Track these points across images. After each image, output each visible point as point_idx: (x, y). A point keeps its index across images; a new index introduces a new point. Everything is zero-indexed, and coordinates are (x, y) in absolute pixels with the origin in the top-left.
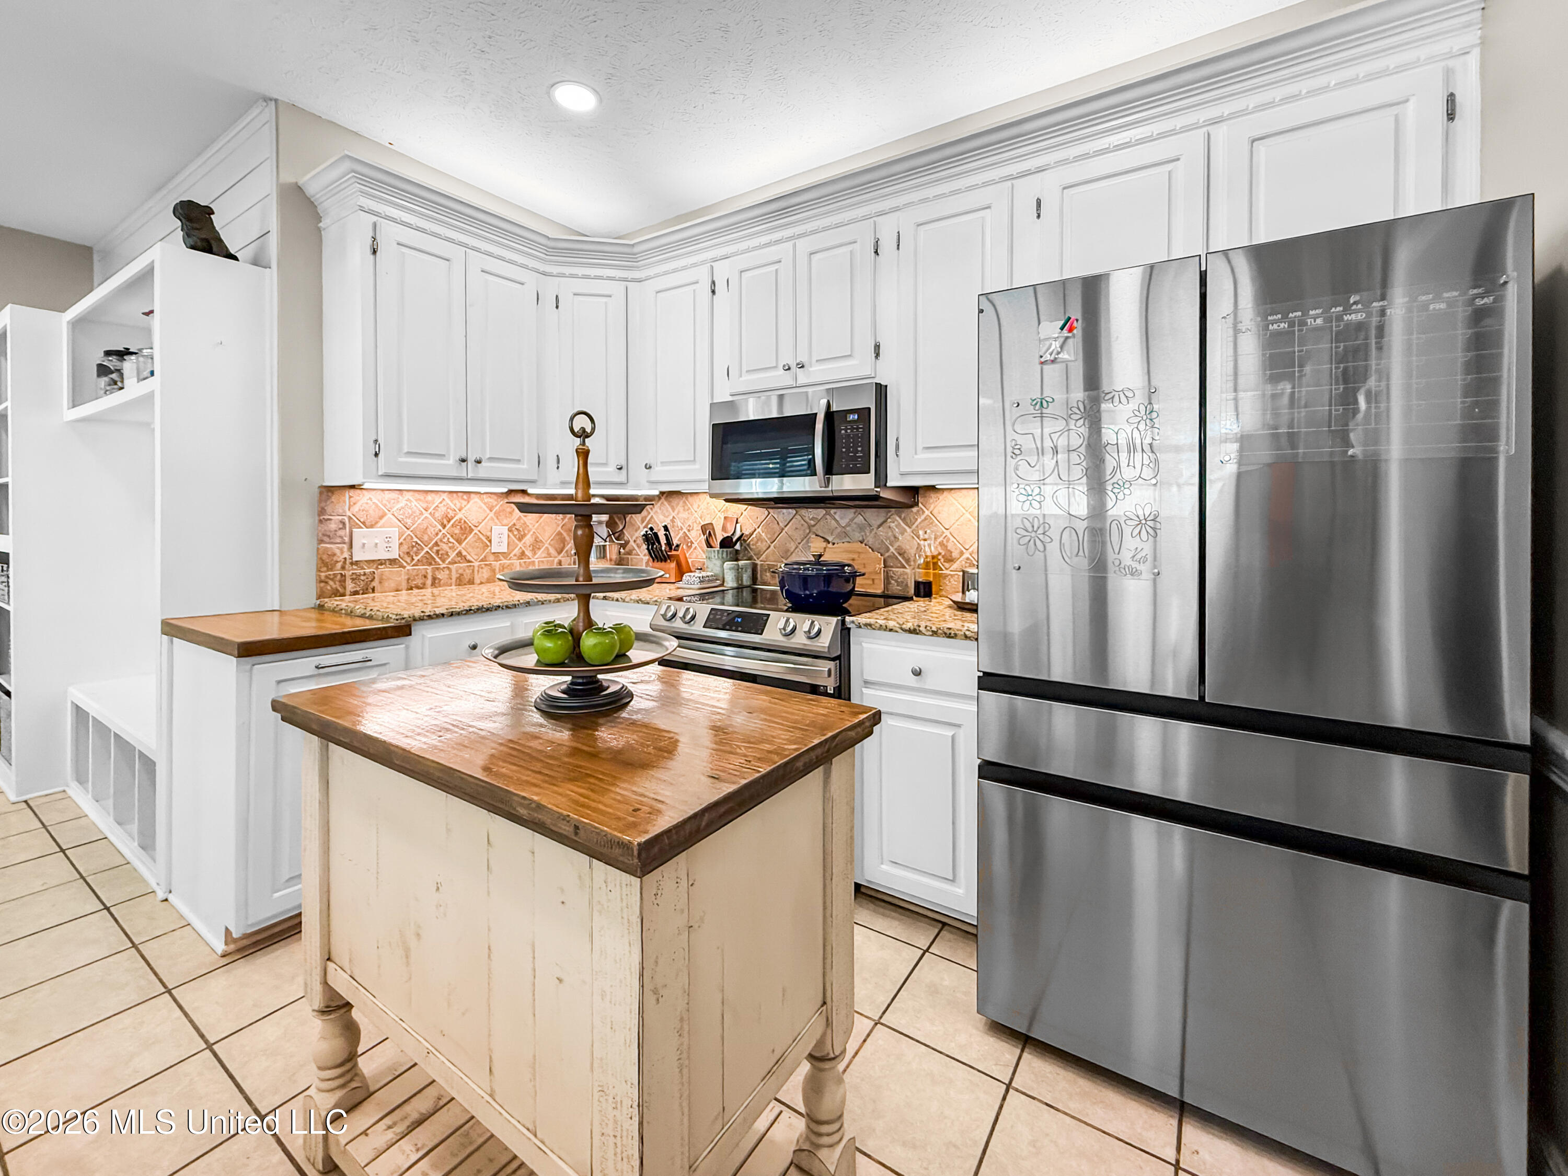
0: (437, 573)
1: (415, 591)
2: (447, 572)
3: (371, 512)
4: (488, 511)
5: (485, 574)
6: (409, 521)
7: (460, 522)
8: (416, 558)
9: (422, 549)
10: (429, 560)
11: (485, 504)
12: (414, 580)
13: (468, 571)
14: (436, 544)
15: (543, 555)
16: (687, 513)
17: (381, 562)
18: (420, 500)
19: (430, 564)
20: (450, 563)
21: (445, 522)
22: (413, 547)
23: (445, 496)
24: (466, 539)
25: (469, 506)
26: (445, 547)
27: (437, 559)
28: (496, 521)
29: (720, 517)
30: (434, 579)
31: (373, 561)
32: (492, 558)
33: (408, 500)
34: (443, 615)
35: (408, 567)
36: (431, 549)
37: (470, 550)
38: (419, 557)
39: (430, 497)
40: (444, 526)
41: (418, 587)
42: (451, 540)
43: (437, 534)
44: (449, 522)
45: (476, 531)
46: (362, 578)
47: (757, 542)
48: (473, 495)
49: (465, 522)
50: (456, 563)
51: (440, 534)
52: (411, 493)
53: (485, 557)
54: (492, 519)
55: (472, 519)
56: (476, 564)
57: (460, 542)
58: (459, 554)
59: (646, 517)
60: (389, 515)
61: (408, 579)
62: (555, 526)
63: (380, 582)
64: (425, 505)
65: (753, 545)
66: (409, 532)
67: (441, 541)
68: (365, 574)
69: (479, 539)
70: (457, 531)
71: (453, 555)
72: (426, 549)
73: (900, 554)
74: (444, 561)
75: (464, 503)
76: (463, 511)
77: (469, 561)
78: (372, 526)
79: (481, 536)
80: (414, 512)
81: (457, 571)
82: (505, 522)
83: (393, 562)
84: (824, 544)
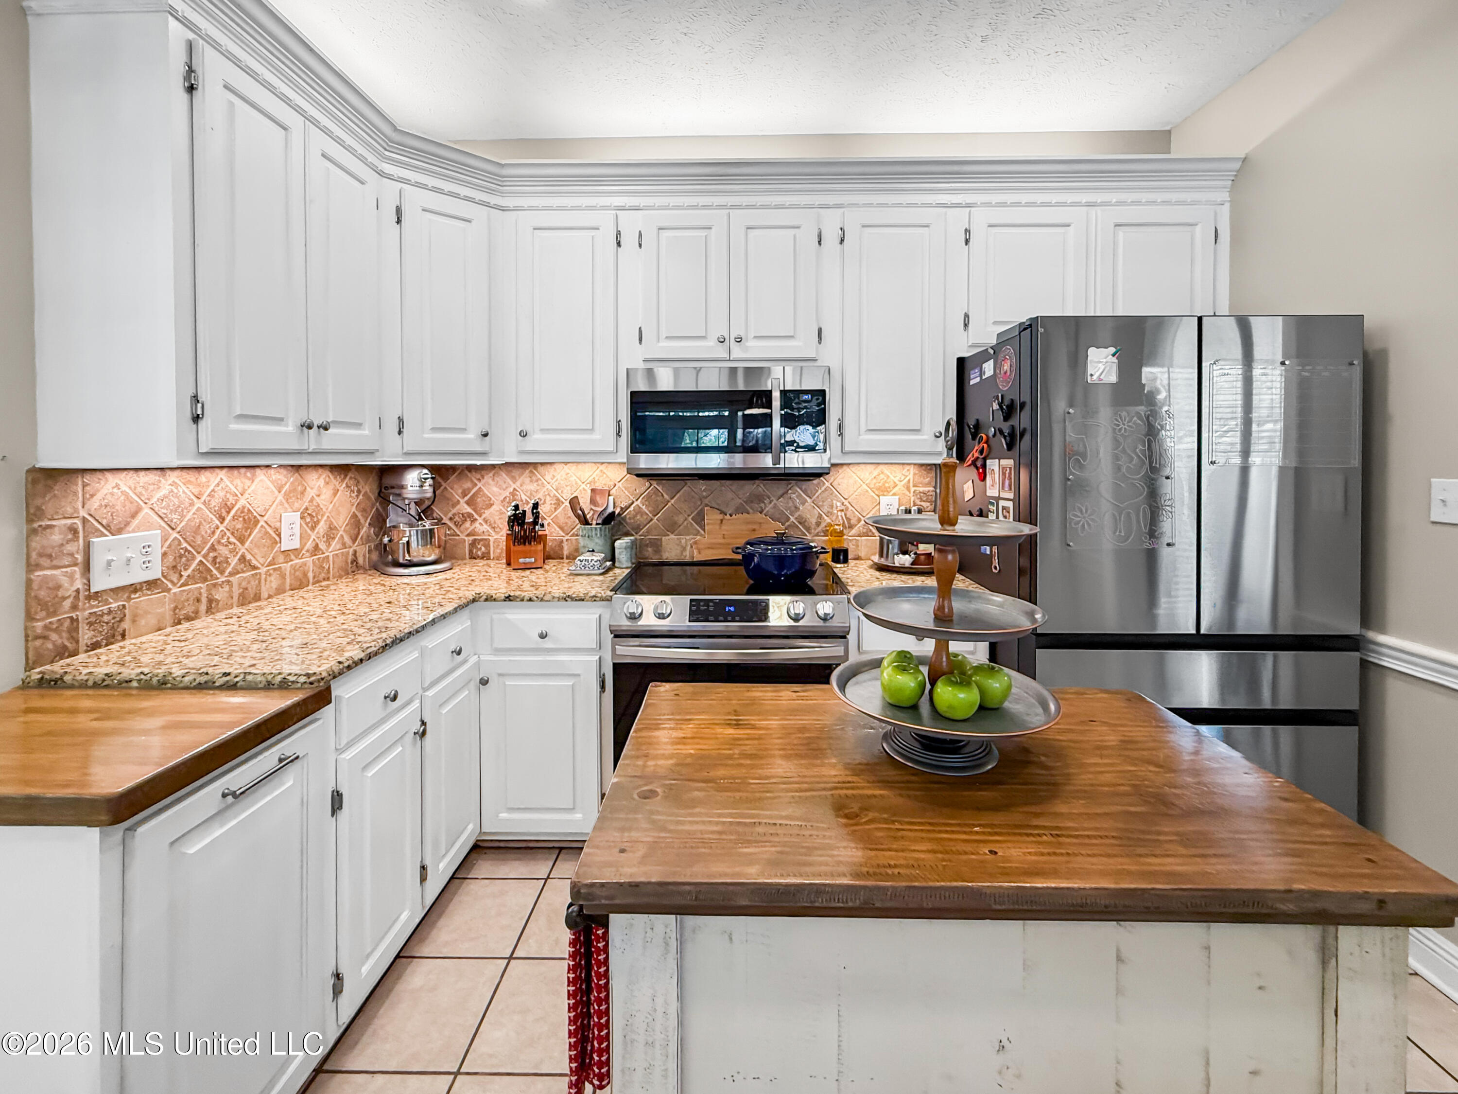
0: (213, 592)
1: (186, 625)
2: (227, 588)
3: (119, 507)
4: (276, 492)
5: (274, 582)
6: (175, 517)
7: (242, 512)
8: (185, 574)
9: (194, 558)
10: (203, 574)
11: (272, 482)
12: (183, 608)
13: (254, 583)
14: (213, 548)
15: (338, 547)
16: (535, 485)
17: (134, 588)
18: (190, 482)
19: (205, 580)
20: (231, 574)
21: (224, 514)
22: (181, 556)
23: (222, 474)
24: (250, 535)
25: (253, 487)
26: (223, 551)
27: (215, 572)
28: (286, 505)
29: (584, 489)
30: (210, 601)
31: (122, 589)
32: (281, 558)
33: (174, 484)
35: (175, 590)
36: (205, 556)
37: (256, 551)
38: (189, 571)
39: (204, 477)
40: (222, 520)
41: (189, 619)
42: (232, 540)
43: (213, 533)
44: (228, 512)
45: (262, 523)
46: (106, 618)
47: (635, 516)
48: (258, 471)
49: (249, 510)
50: (238, 573)
51: (218, 532)
52: (177, 473)
53: (273, 559)
54: (281, 503)
55: (257, 507)
56: (263, 570)
57: (242, 540)
58: (243, 559)
59: (470, 490)
60: (146, 510)
61: (176, 608)
62: (349, 505)
63: (134, 621)
64: (196, 491)
65: (630, 518)
66: (175, 535)
67: (219, 542)
68: (110, 612)
69: (267, 533)
70: (239, 526)
71: (234, 561)
72: (199, 558)
73: (800, 523)
74: (222, 572)
75: (248, 483)
76: (246, 495)
77: (255, 568)
78: (120, 531)
79: (269, 529)
80: (181, 503)
81: (240, 584)
82: (296, 505)
83: (152, 584)
84: (721, 516)
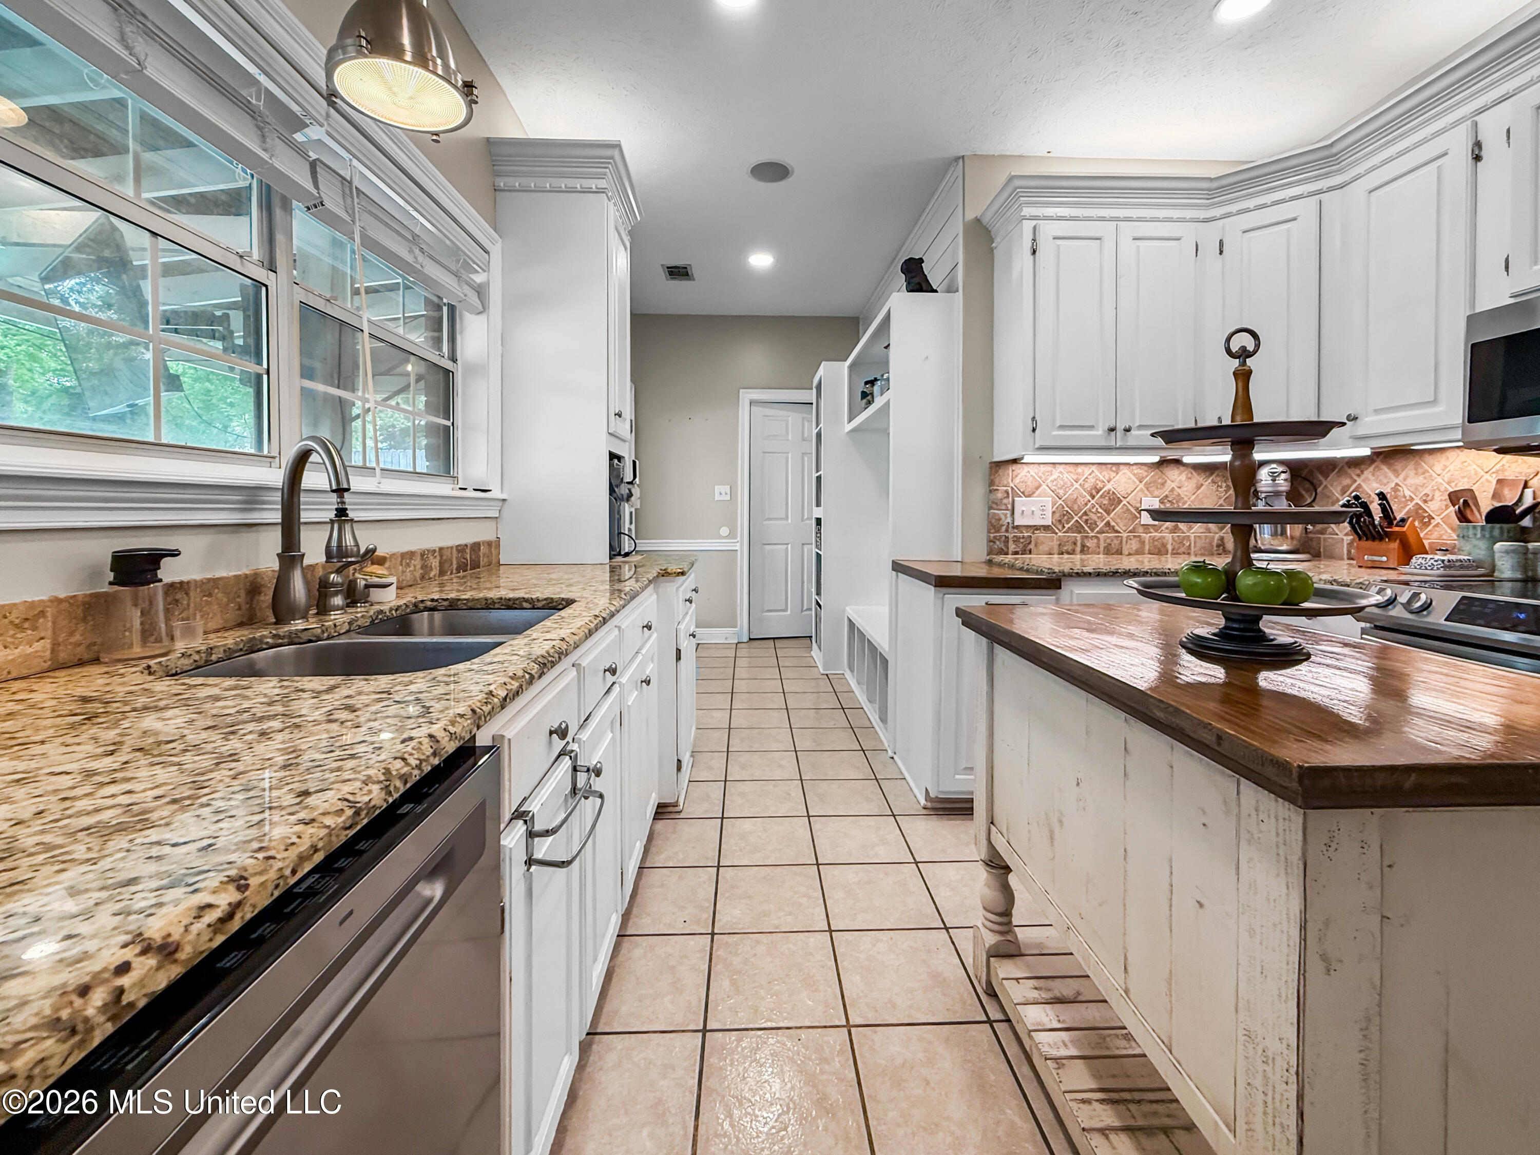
0: (1086, 541)
1: (1066, 556)
2: (1095, 541)
3: (1029, 483)
4: (1138, 482)
5: (1134, 545)
6: (1061, 492)
7: (1108, 493)
8: (1067, 526)
9: (1073, 518)
10: (1078, 528)
11: (1134, 475)
12: (1065, 545)
13: (1116, 542)
14: (1085, 514)
15: (1201, 530)
17: (1036, 528)
18: (1071, 472)
19: (1080, 532)
20: (1098, 532)
21: (1094, 493)
22: (1064, 515)
23: (1094, 468)
24: (1114, 509)
25: (1117, 477)
26: (1094, 517)
27: (1086, 528)
28: (1146, 492)
30: (1083, 546)
31: (1030, 526)
32: (1141, 529)
33: (1061, 472)
34: (1090, 574)
35: (1060, 534)
36: (1080, 518)
37: (1118, 520)
38: (1069, 525)
39: (1080, 469)
40: (1093, 497)
41: (1068, 553)
42: (1100, 510)
43: (1086, 504)
44: (1098, 493)
45: (1124, 502)
46: (1022, 540)
48: (1122, 467)
49: (1114, 493)
50: (1104, 532)
51: (1090, 504)
52: (1063, 466)
53: (1134, 528)
54: (1142, 490)
55: (1121, 491)
56: (1125, 535)
57: (1108, 513)
58: (1108, 524)
60: (1044, 486)
61: (1060, 545)
62: (1215, 498)
63: (1036, 546)
64: (1075, 477)
66: (1060, 502)
67: (1090, 511)
68: (1023, 537)
69: (1128, 510)
70: (1106, 502)
71: (1101, 525)
72: (1076, 518)
74: (1092, 530)
75: (1114, 474)
76: (1112, 482)
77: (1117, 532)
78: (1029, 496)
79: (1130, 507)
80: (1065, 483)
81: (1105, 540)
82: (1156, 493)
83: (1046, 528)
